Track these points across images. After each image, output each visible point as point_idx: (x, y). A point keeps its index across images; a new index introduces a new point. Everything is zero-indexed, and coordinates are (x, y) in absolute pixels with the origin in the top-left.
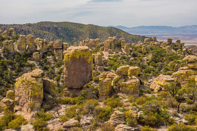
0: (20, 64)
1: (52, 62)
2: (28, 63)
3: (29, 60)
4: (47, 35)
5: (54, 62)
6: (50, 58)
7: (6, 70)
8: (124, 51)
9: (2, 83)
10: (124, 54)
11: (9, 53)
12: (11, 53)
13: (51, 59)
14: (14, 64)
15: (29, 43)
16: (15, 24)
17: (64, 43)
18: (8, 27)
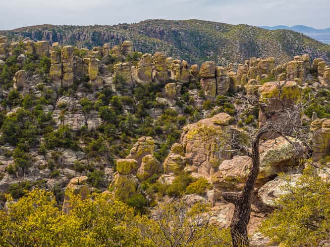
0: (144, 104)
1: (198, 100)
2: (158, 102)
3: (159, 97)
4: (158, 46)
5: (201, 101)
6: (193, 93)
7: (122, 113)
8: (323, 82)
9: (116, 136)
10: (323, 87)
11: (124, 84)
12: (127, 85)
13: (196, 96)
14: (134, 104)
15: (157, 68)
16: (99, 25)
17: (219, 68)
18: (86, 30)
